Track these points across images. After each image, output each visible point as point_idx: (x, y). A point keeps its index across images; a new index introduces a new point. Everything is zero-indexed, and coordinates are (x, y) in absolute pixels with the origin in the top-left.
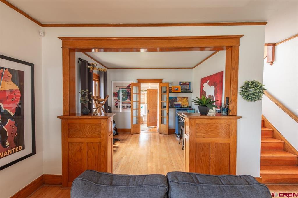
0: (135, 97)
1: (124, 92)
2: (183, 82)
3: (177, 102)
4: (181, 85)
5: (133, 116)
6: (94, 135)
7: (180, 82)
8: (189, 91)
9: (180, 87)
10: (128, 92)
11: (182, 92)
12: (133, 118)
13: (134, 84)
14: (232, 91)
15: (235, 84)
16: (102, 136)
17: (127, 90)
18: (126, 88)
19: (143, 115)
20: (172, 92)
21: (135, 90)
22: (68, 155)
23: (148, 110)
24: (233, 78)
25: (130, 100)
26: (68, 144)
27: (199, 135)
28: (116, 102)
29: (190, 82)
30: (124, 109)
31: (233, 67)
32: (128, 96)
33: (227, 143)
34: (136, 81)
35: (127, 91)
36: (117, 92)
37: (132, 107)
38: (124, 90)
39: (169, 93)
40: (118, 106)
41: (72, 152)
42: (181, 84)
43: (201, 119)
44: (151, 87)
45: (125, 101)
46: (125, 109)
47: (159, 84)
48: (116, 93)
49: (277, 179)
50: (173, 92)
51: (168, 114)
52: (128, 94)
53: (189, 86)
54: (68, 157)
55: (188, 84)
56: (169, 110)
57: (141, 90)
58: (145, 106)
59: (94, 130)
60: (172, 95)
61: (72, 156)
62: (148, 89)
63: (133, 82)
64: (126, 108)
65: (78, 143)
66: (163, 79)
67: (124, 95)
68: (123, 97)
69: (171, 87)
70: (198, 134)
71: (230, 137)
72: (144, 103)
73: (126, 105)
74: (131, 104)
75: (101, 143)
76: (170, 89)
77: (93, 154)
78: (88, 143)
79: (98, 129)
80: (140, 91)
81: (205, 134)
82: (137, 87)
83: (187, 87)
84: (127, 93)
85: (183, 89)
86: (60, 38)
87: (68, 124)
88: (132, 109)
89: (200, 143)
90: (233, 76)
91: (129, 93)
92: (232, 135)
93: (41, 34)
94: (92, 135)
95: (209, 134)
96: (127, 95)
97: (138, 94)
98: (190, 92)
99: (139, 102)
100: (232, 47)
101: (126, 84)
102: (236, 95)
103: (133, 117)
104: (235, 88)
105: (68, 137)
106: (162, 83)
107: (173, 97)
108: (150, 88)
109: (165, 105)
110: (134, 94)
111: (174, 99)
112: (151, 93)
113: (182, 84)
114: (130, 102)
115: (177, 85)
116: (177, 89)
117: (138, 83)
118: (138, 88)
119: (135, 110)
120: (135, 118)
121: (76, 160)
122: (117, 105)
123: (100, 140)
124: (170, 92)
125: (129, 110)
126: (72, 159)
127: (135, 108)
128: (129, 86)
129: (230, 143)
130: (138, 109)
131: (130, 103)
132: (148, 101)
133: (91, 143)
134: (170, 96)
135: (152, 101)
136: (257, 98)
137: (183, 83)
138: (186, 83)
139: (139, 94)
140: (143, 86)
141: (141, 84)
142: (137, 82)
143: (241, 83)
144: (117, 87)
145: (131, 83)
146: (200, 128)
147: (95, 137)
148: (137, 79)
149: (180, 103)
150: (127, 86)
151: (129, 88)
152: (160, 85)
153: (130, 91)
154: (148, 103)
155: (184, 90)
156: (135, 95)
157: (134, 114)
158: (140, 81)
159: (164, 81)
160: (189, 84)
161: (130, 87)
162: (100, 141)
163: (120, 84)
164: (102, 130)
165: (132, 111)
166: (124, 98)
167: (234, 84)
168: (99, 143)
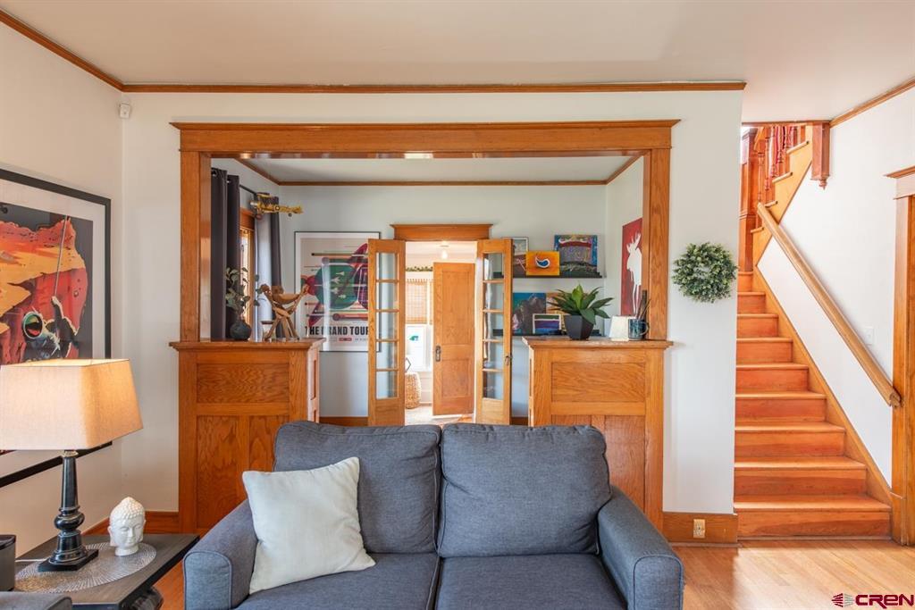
0: (382, 295)
1: (342, 274)
2: (568, 237)
3: (545, 311)
4: (560, 246)
5: (378, 368)
6: (268, 395)
7: (557, 238)
8: (591, 271)
9: (557, 254)
10: (358, 276)
11: (564, 275)
12: (378, 373)
13: (379, 245)
14: (653, 272)
15: (660, 253)
16: (291, 399)
17: (353, 265)
18: (349, 261)
19: (419, 373)
20: (525, 276)
21: (383, 267)
22: (197, 451)
23: (438, 349)
24: (655, 235)
25: (366, 307)
26: (195, 420)
27: (561, 395)
28: (311, 314)
29: (595, 237)
30: (341, 339)
31: (655, 205)
32: (356, 288)
33: (639, 416)
34: (388, 234)
35: (355, 270)
36: (315, 273)
37: (374, 330)
38: (342, 268)
39: (515, 280)
40: (320, 329)
41: (208, 442)
42: (561, 243)
43: (566, 350)
44: (451, 255)
45: (346, 311)
46: (345, 339)
47: (476, 242)
48: (309, 279)
49: (789, 525)
50: (528, 273)
51: (510, 358)
52: (356, 282)
53: (590, 253)
54: (197, 456)
55: (588, 245)
56: (514, 342)
57: (409, 264)
58: (427, 332)
59: (270, 382)
60: (526, 286)
61: (208, 454)
62: (435, 264)
63: (376, 236)
64: (349, 335)
65: (224, 419)
66: (491, 225)
67: (342, 285)
68: (340, 293)
69: (523, 257)
70: (559, 392)
71: (644, 398)
72: (421, 321)
73: (349, 324)
74: (370, 319)
75: (288, 416)
76: (519, 261)
77: (265, 449)
78: (252, 417)
79: (280, 379)
80: (403, 269)
81: (577, 390)
82: (394, 255)
83: (584, 255)
84: (353, 280)
85: (568, 263)
86: (175, 125)
87: (198, 365)
88: (371, 339)
89: (565, 416)
90: (655, 231)
91: (361, 277)
92: (649, 393)
93: (122, 115)
94: (264, 394)
95: (588, 392)
96: (353, 285)
97: (396, 282)
98: (597, 275)
99: (399, 316)
100: (651, 150)
101: (349, 244)
102: (663, 282)
103: (377, 370)
104: (660, 264)
105: (198, 401)
106: (488, 238)
107: (530, 294)
108: (445, 258)
109: (499, 327)
110: (381, 281)
111: (534, 300)
112: (452, 280)
113: (565, 245)
114: (364, 312)
115: (546, 246)
116: (546, 263)
117: (395, 239)
118: (396, 258)
119: (384, 345)
120: (385, 373)
121: (220, 467)
122: (315, 325)
123: (288, 409)
124: (518, 273)
125: (361, 345)
126: (206, 464)
127: (384, 336)
128: (362, 250)
129: (645, 416)
130: (397, 341)
131: (365, 318)
132: (436, 312)
133: (260, 417)
134: (516, 290)
135: (452, 311)
136: (716, 291)
137: (567, 241)
138: (581, 241)
139: (399, 282)
140: (417, 251)
141: (407, 243)
142: (392, 237)
143: (676, 251)
144: (313, 254)
145: (370, 240)
146: (562, 373)
147: (272, 401)
148: (393, 226)
149: (557, 317)
150: (352, 250)
151: (360, 260)
152: (478, 247)
153: (364, 271)
154: (436, 321)
155: (571, 267)
156: (385, 286)
157: (382, 360)
158: (404, 233)
159: (494, 232)
160: (590, 243)
161: (365, 257)
162: (286, 412)
163: (325, 243)
164: (292, 380)
165: (372, 346)
166: (344, 296)
167: (658, 253)
168: (284, 416)
